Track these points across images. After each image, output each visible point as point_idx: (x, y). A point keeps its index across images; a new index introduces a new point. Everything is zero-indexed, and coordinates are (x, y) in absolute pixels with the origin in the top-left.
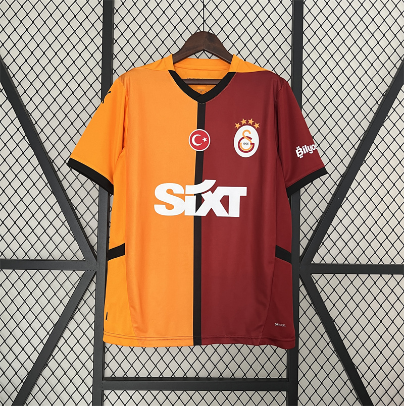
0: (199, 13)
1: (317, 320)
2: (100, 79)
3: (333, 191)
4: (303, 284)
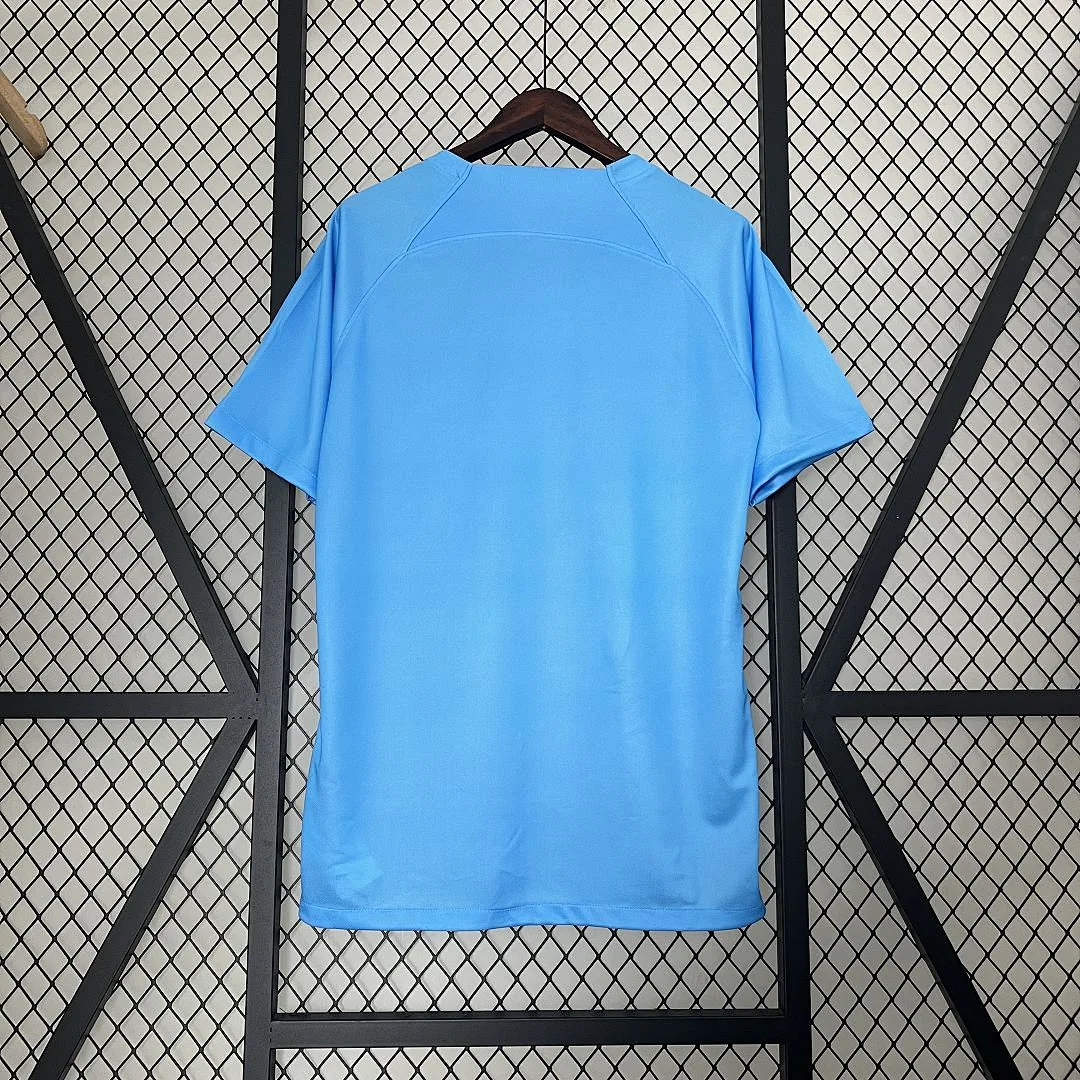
0: (521, 61)
1: (855, 845)
2: (269, 225)
3: (882, 500)
4: (815, 747)
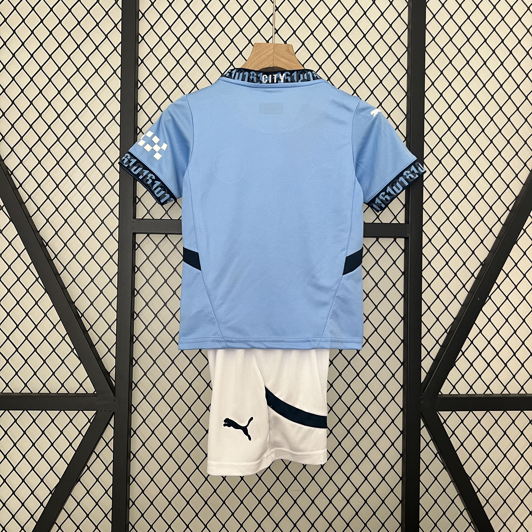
0: (268, 20)
2: (118, 118)
3: (469, 286)
4: (426, 425)
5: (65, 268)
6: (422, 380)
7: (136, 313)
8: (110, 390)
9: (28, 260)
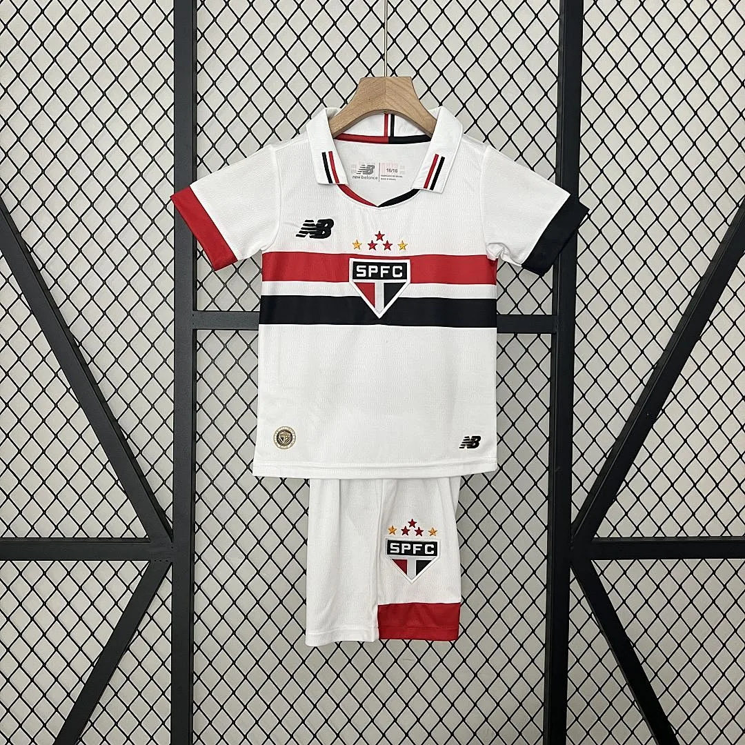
1: (602, 644)
2: (171, 176)
3: (635, 397)
4: (577, 576)
5: (104, 375)
6: (573, 520)
7: (198, 434)
8: (167, 534)
9: (56, 366)
